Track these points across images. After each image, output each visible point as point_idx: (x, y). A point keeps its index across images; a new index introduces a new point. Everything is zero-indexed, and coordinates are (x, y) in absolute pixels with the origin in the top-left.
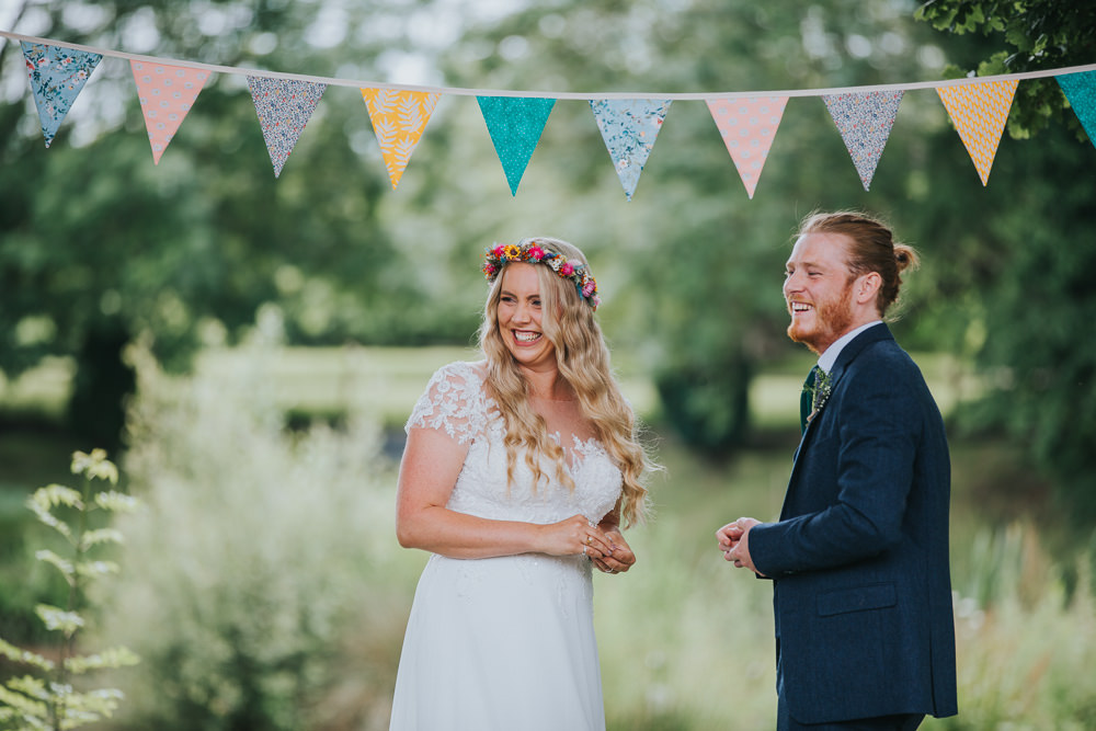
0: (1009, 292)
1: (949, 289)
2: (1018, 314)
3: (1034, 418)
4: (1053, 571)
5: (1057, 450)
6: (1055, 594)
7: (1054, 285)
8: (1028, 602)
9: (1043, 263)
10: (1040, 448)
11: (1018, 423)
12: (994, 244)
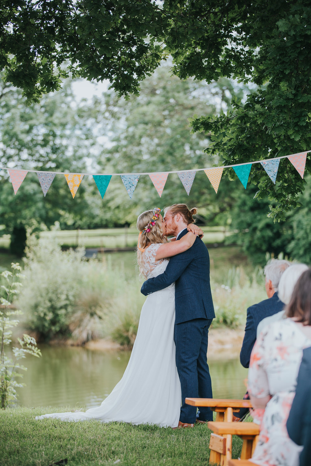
0: (236, 210)
1: (222, 210)
2: (239, 216)
3: (243, 241)
4: (247, 278)
5: (248, 248)
6: (248, 283)
7: (246, 208)
8: (242, 286)
9: (244, 203)
10: (244, 248)
11: (239, 242)
12: (233, 199)
